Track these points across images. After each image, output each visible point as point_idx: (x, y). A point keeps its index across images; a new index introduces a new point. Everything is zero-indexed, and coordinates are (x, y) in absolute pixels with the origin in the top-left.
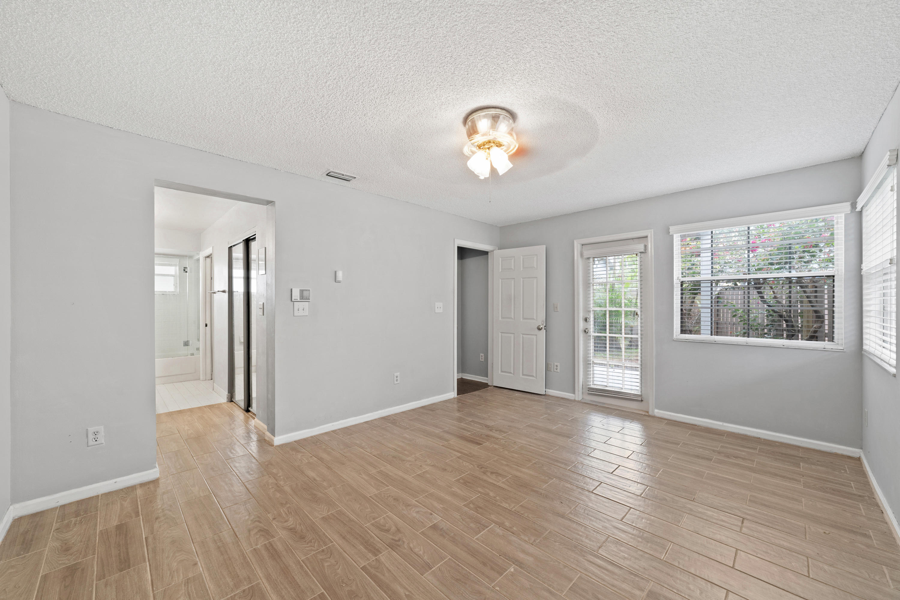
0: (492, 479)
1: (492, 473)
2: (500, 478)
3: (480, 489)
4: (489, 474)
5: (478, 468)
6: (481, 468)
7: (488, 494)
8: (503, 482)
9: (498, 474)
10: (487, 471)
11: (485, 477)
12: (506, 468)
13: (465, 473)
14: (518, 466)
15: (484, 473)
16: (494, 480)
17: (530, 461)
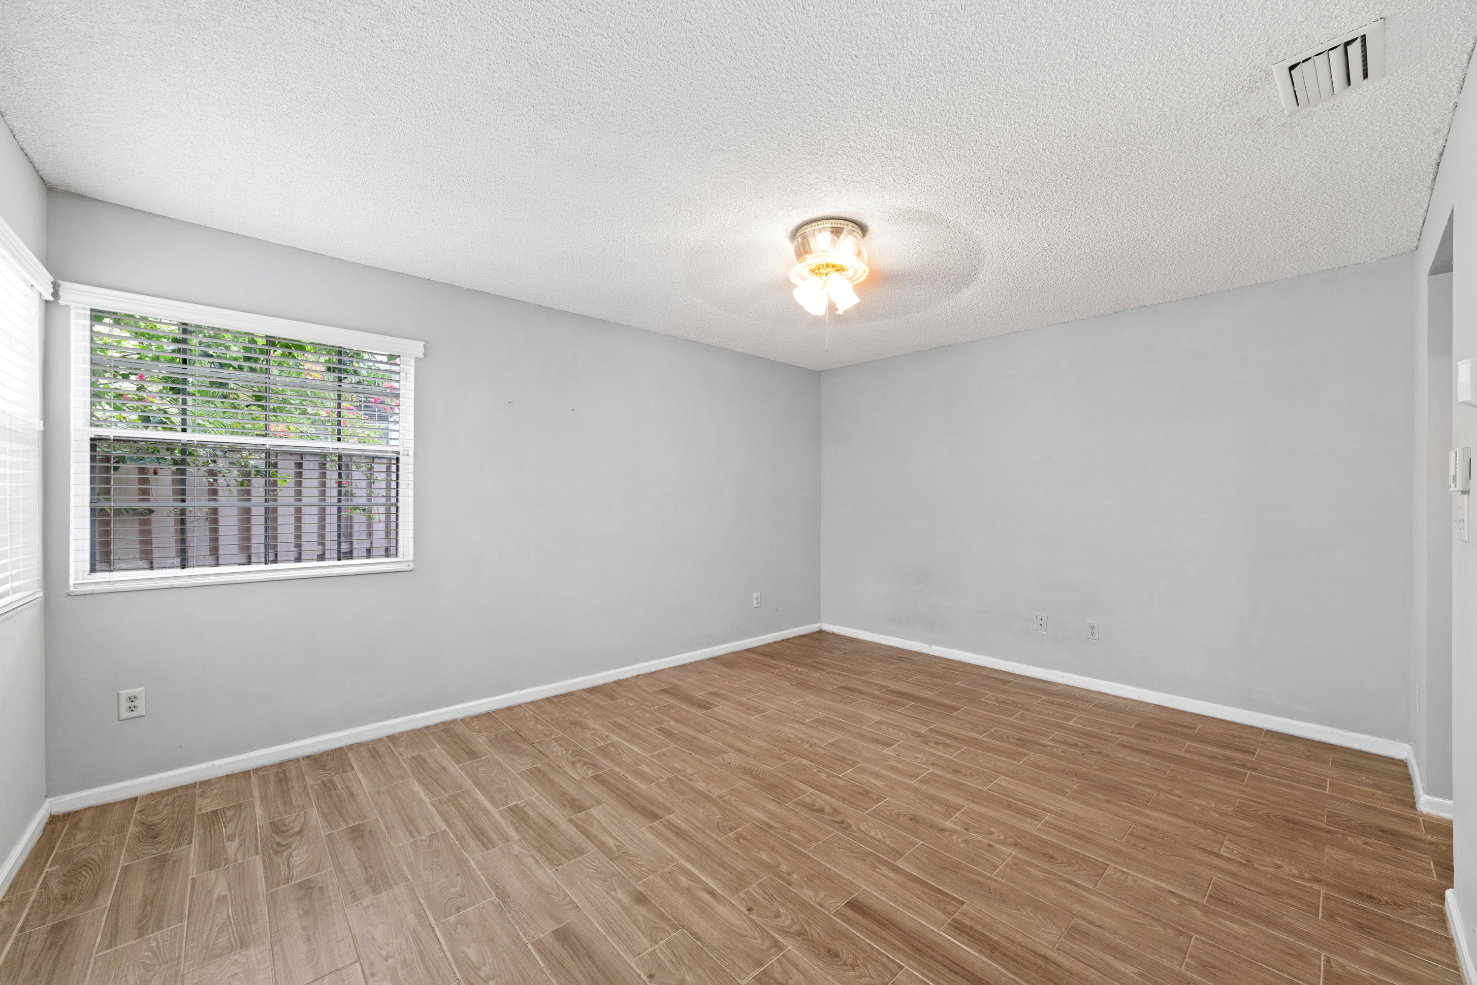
0: (823, 800)
1: (821, 811)
2: (808, 800)
3: (841, 782)
4: (827, 809)
5: (849, 821)
6: (842, 822)
7: (829, 775)
8: (804, 792)
9: (811, 808)
10: (830, 815)
11: (836, 803)
12: (793, 820)
13: (873, 811)
14: (768, 824)
15: (836, 811)
16: (817, 797)
17: (739, 838)
